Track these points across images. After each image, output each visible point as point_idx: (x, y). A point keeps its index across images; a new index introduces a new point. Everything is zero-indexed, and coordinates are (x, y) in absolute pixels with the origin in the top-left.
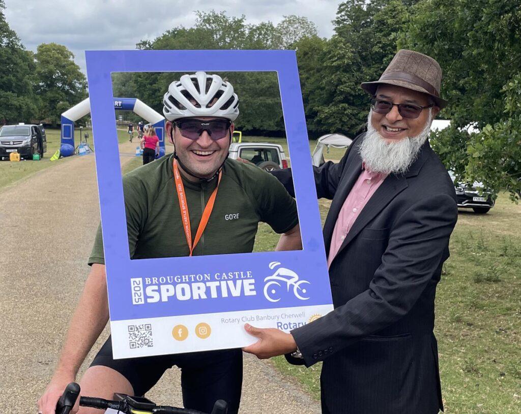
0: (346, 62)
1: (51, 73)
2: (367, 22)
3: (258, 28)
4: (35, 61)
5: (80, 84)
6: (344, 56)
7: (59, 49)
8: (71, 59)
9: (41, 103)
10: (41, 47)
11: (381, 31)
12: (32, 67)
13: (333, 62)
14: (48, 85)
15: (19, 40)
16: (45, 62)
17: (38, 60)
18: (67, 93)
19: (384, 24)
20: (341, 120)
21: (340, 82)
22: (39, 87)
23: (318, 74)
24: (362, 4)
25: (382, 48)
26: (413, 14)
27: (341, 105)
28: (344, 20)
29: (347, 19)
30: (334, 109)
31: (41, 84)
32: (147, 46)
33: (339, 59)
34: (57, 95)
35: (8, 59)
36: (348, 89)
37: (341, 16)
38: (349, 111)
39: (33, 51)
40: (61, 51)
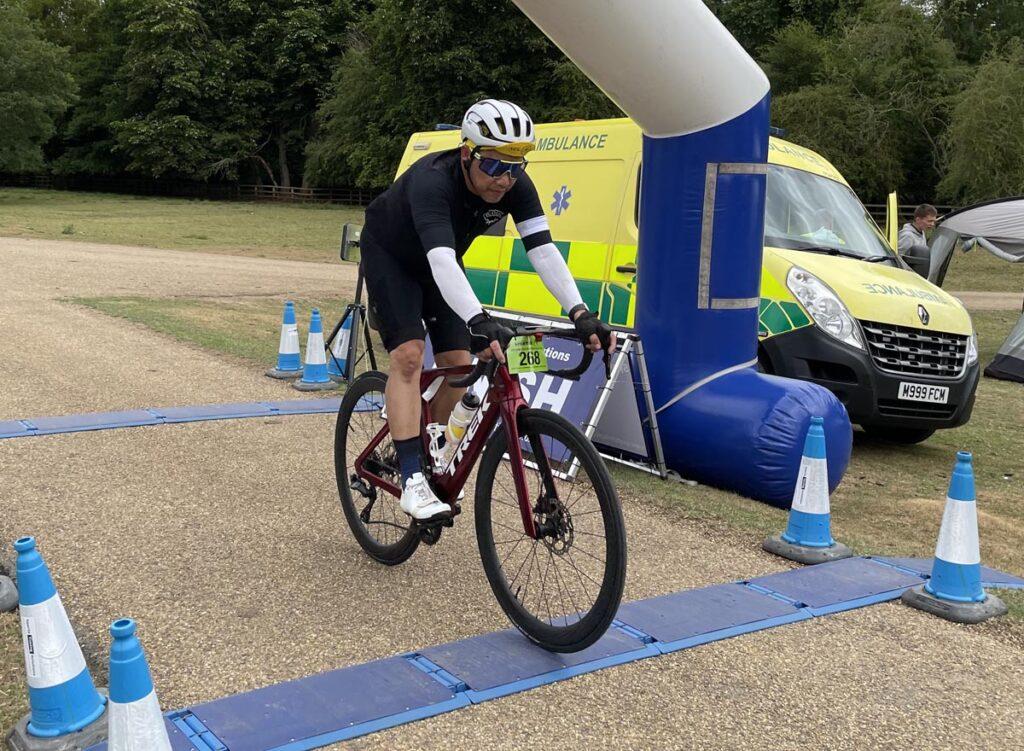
0: (182, 26)
6: (175, 14)
20: (176, 150)
21: (171, 70)
27: (177, 119)
30: (159, 125)
33: (164, 18)
36: (188, 84)
38: (194, 132)
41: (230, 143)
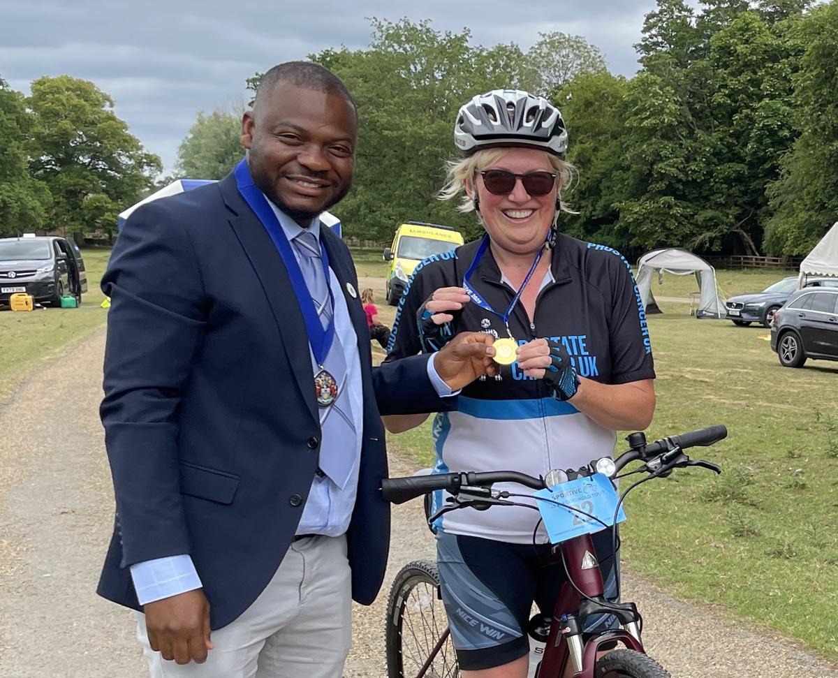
0: (666, 120)
1: (65, 135)
2: (698, 49)
4: (29, 111)
5: (130, 157)
6: (663, 109)
7: (80, 89)
9: (48, 196)
10: (41, 83)
11: (726, 66)
12: (26, 123)
13: (643, 119)
14: (59, 161)
16: (50, 115)
17: (35, 109)
18: (103, 175)
19: (730, 54)
21: (658, 158)
23: (615, 142)
24: (688, 17)
25: (729, 96)
26: (780, 36)
28: (657, 44)
29: (662, 43)
31: (44, 158)
33: (652, 114)
34: (82, 181)
36: (672, 169)
37: (651, 37)
38: (678, 211)
39: (23, 92)
40: (83, 91)
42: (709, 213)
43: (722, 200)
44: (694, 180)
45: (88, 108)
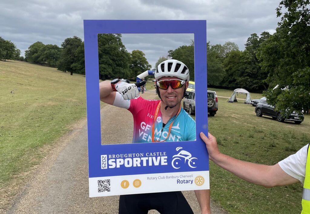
0: (249, 60)
1: (136, 61)
3: (215, 46)
4: (131, 56)
5: (146, 65)
6: (249, 58)
8: (144, 56)
9: (132, 72)
10: (133, 51)
12: (129, 58)
13: (244, 60)
14: (135, 65)
15: (126, 49)
16: (134, 57)
17: (132, 56)
18: (141, 68)
20: (246, 83)
21: (246, 68)
22: (131, 66)
23: (238, 65)
24: (257, 38)
27: (246, 77)
28: (250, 44)
30: (243, 78)
31: (132, 65)
32: (172, 52)
33: (246, 59)
34: (138, 69)
35: (121, 55)
36: (249, 71)
37: (249, 43)
38: (249, 80)
39: (130, 53)
40: (140, 53)
41: (257, 82)
42: (257, 81)
43: (260, 78)
44: (254, 73)
45: (141, 56)
